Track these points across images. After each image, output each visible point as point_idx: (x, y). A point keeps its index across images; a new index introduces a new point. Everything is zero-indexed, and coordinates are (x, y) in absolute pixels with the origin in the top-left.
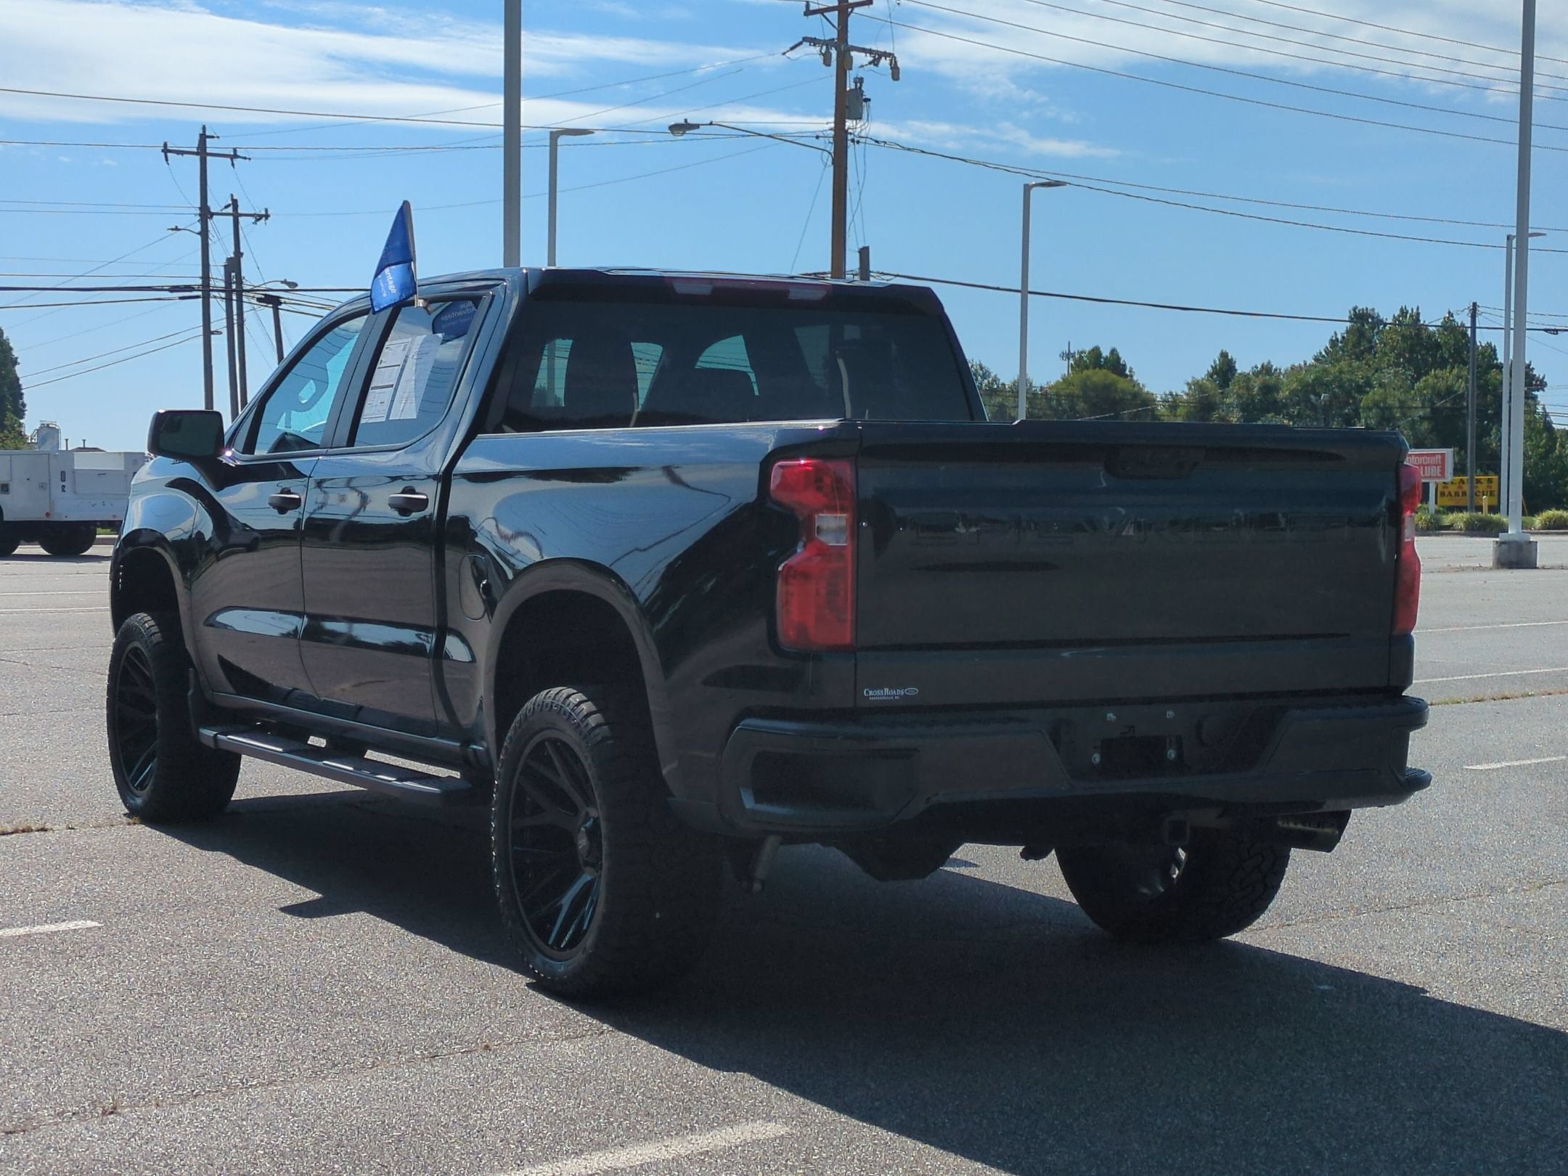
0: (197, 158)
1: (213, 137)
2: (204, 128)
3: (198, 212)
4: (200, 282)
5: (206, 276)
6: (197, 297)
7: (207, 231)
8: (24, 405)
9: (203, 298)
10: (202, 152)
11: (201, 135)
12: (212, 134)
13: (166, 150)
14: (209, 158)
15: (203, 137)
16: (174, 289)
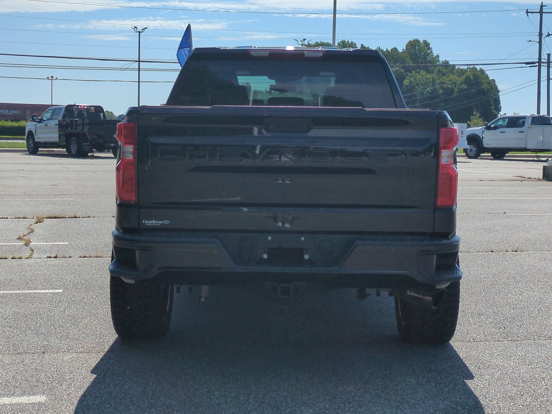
0: (539, 14)
1: (545, 6)
2: (542, 3)
3: (538, 34)
4: (537, 60)
5: (540, 58)
6: (536, 66)
7: (542, 41)
8: (501, 107)
9: (539, 66)
10: (541, 12)
11: (541, 6)
12: (545, 5)
13: (527, 12)
14: (543, 14)
15: (542, 6)
16: (527, 63)
